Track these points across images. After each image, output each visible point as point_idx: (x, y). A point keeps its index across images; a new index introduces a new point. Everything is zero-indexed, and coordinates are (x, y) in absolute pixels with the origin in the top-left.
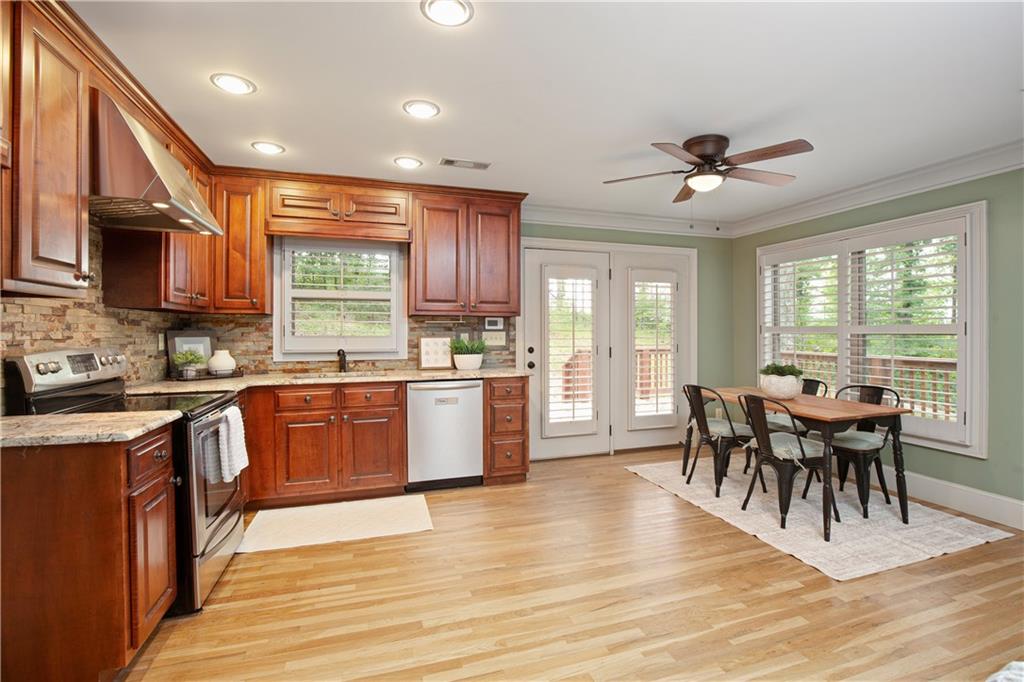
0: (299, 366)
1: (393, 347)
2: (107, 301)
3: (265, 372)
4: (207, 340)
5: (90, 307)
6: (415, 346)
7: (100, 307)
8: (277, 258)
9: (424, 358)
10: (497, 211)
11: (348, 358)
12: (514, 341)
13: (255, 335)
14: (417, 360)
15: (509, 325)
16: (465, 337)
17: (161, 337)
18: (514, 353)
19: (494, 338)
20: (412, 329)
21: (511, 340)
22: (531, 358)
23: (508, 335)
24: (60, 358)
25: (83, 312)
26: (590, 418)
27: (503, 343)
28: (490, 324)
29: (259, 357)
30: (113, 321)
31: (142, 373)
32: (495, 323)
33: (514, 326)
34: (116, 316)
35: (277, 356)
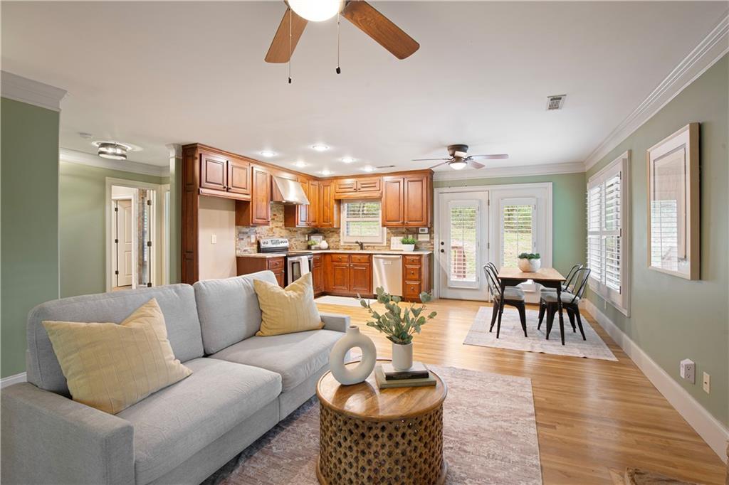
0: (349, 247)
1: (380, 241)
2: (285, 225)
3: (338, 249)
4: (321, 237)
5: (281, 227)
6: (389, 240)
7: (284, 227)
8: (342, 206)
9: (392, 246)
10: (417, 179)
11: (364, 245)
12: (433, 239)
13: (336, 235)
14: (389, 246)
15: (431, 232)
16: (410, 237)
17: (307, 236)
18: (433, 245)
19: (424, 238)
20: (388, 233)
21: (432, 238)
22: (442, 247)
23: (430, 236)
24: (269, 241)
25: (278, 229)
26: (474, 281)
27: (428, 240)
28: (422, 230)
29: (337, 243)
30: (288, 231)
31: (298, 247)
32: (424, 230)
33: (433, 232)
34: (288, 229)
35: (342, 244)
